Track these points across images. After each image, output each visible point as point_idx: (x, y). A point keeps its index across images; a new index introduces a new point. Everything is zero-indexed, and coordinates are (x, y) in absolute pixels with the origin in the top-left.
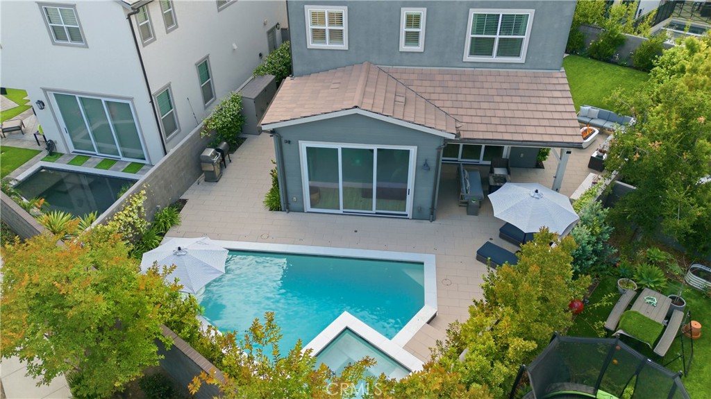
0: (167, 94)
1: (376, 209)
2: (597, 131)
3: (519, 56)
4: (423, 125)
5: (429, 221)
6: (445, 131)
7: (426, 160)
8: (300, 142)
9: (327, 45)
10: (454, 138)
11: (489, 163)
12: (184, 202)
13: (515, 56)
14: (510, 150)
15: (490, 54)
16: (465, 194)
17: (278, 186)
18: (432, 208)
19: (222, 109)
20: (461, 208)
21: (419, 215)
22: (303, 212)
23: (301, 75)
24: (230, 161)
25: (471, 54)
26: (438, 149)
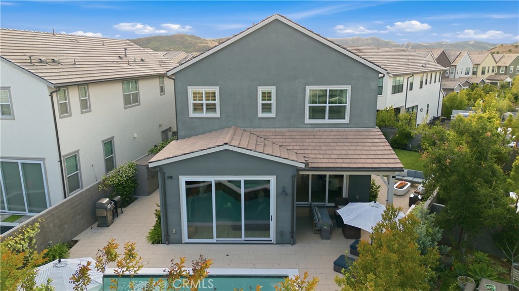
0: (75, 157)
1: (245, 237)
2: (409, 184)
3: (344, 119)
4: (279, 157)
5: (290, 245)
6: (296, 161)
7: (284, 188)
8: (180, 176)
9: (205, 115)
10: (304, 167)
11: (333, 205)
12: (76, 242)
13: (342, 119)
14: (348, 177)
15: (324, 118)
16: (318, 222)
17: (160, 223)
18: (292, 232)
19: (119, 172)
20: (316, 235)
21: (281, 241)
22: (181, 243)
23: (183, 138)
24: (122, 212)
25: (310, 118)
26: (292, 177)
